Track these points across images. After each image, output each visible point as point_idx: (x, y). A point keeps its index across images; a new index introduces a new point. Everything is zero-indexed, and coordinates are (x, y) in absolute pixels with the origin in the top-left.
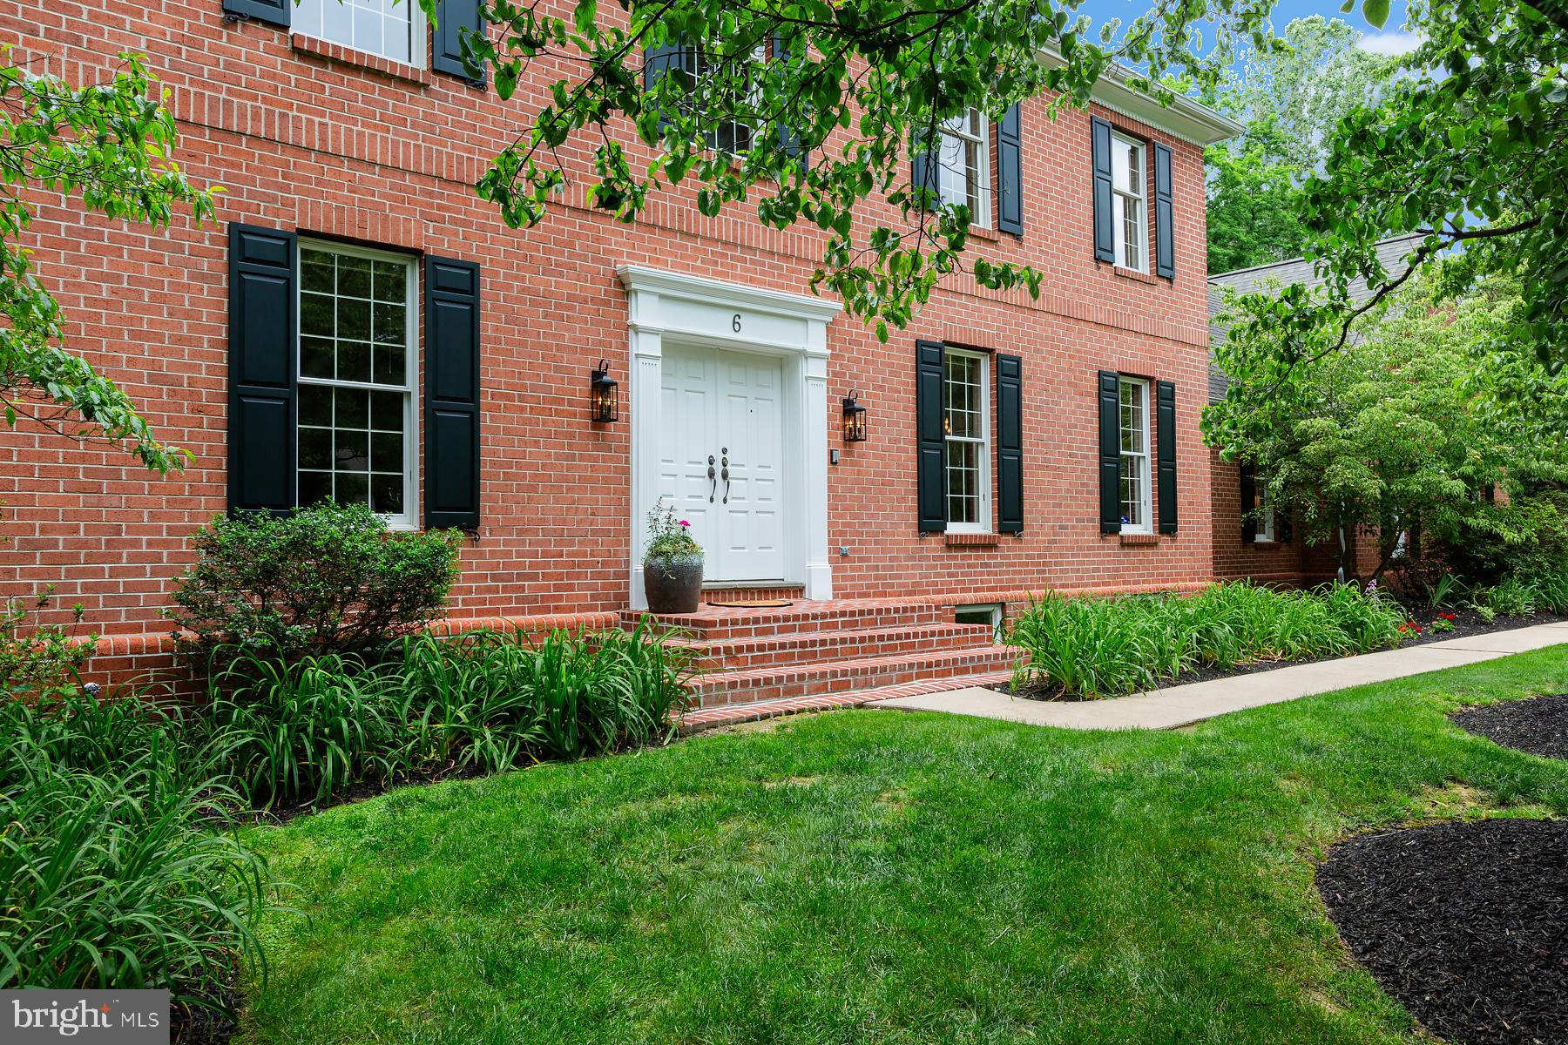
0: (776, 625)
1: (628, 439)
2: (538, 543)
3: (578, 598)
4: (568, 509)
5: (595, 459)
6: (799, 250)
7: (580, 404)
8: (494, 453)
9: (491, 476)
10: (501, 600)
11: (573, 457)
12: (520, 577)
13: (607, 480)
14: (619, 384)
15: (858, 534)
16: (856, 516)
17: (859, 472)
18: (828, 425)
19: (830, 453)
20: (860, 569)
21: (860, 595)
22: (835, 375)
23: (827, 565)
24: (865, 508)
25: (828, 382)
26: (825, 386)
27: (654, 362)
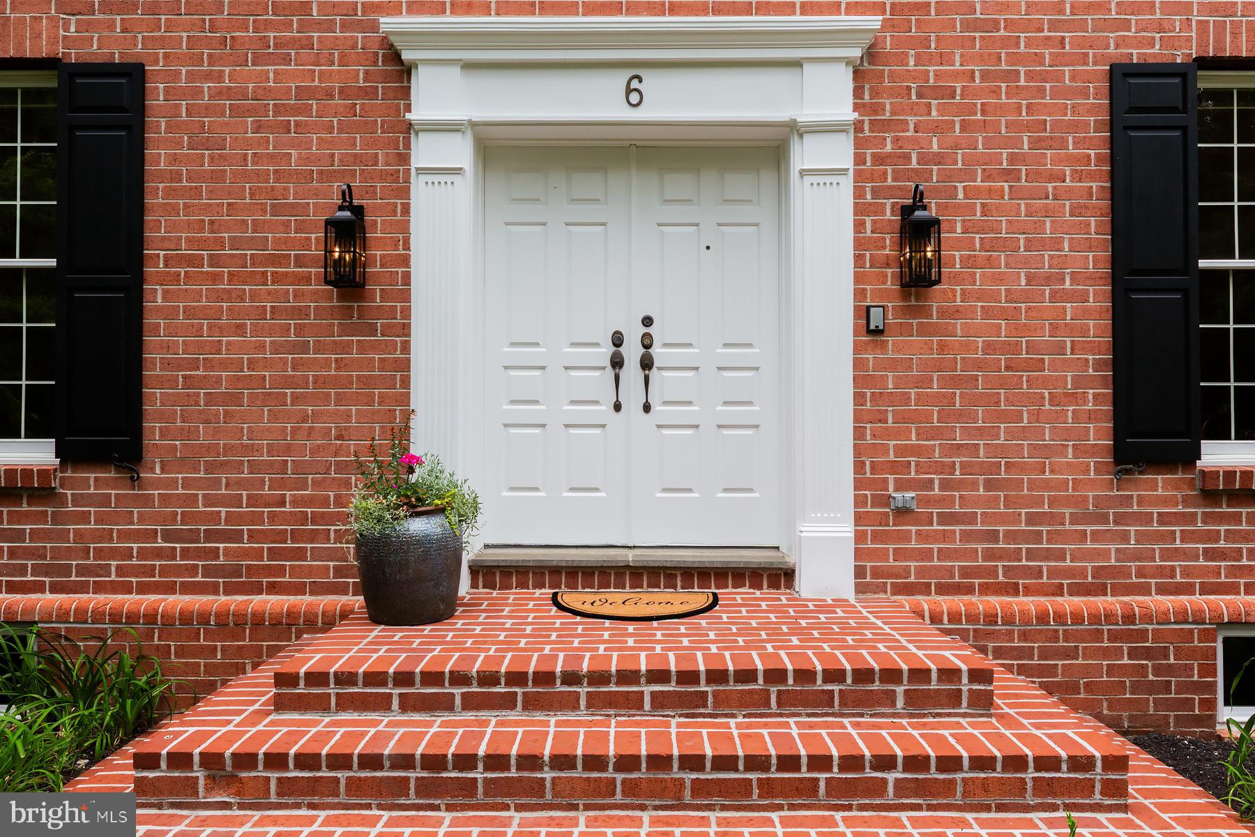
1: (406, 312)
2: (241, 484)
3: (311, 571)
4: (294, 430)
5: (346, 348)
7: (313, 261)
8: (168, 347)
9: (161, 382)
10: (179, 570)
11: (304, 348)
12: (210, 535)
13: (366, 382)
14: (392, 223)
15: (940, 468)
16: (935, 434)
17: (942, 347)
18: (859, 259)
19: (864, 313)
20: (945, 536)
21: (943, 590)
22: (879, 159)
23: (847, 530)
24: (960, 416)
25: (859, 176)
26: (847, 184)
27: (449, 178)
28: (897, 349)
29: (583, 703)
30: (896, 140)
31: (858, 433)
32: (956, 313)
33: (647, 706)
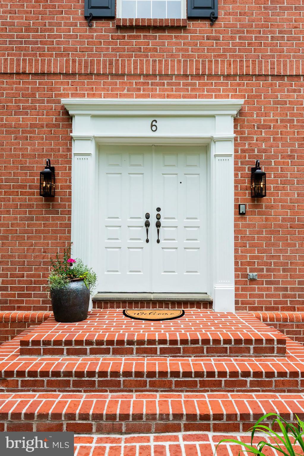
0: (88, 347)
1: (70, 206)
2: (8, 269)
3: (33, 302)
4: (28, 250)
5: (47, 219)
6: (210, 69)
7: (36, 187)
11: (32, 219)
13: (54, 232)
14: (65, 173)
15: (266, 264)
16: (264, 251)
17: (267, 219)
18: (236, 187)
19: (238, 207)
20: (268, 289)
21: (267, 309)
22: (243, 151)
23: (232, 287)
24: (273, 245)
25: (236, 157)
26: (232, 160)
27: (86, 157)
28: (250, 220)
29: (135, 352)
30: (249, 144)
31: (236, 251)
32: (272, 207)
33: (158, 353)
